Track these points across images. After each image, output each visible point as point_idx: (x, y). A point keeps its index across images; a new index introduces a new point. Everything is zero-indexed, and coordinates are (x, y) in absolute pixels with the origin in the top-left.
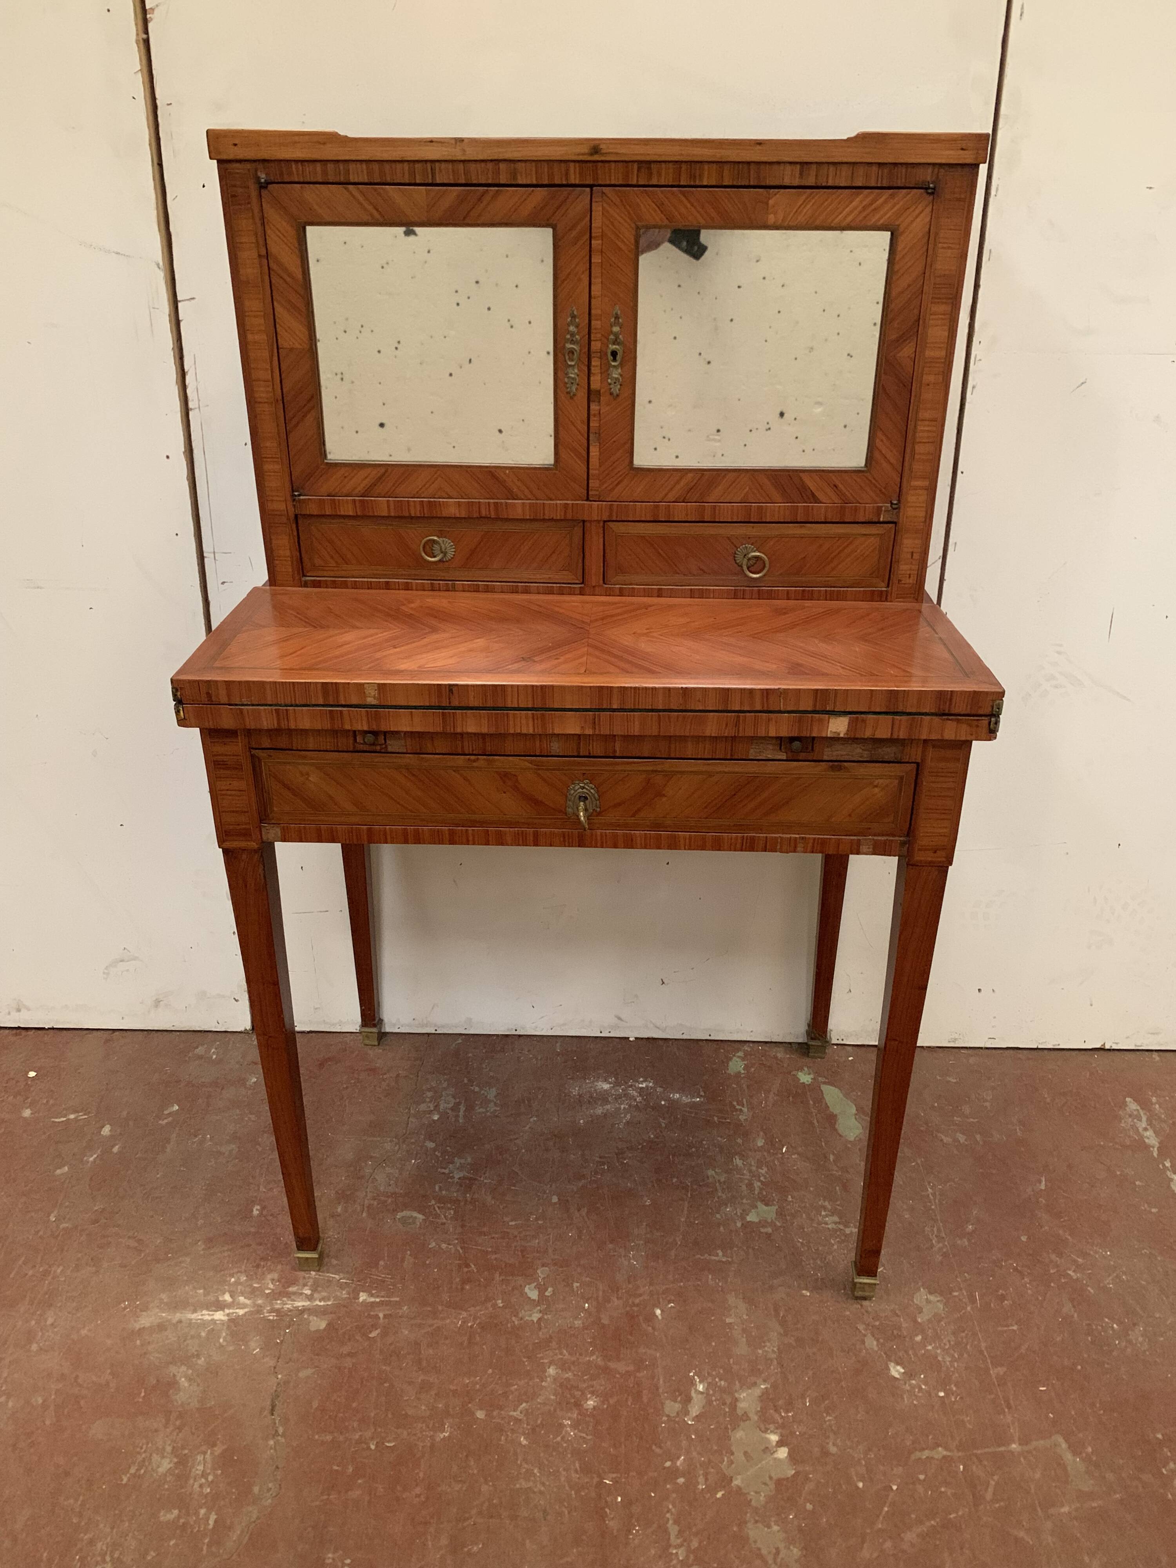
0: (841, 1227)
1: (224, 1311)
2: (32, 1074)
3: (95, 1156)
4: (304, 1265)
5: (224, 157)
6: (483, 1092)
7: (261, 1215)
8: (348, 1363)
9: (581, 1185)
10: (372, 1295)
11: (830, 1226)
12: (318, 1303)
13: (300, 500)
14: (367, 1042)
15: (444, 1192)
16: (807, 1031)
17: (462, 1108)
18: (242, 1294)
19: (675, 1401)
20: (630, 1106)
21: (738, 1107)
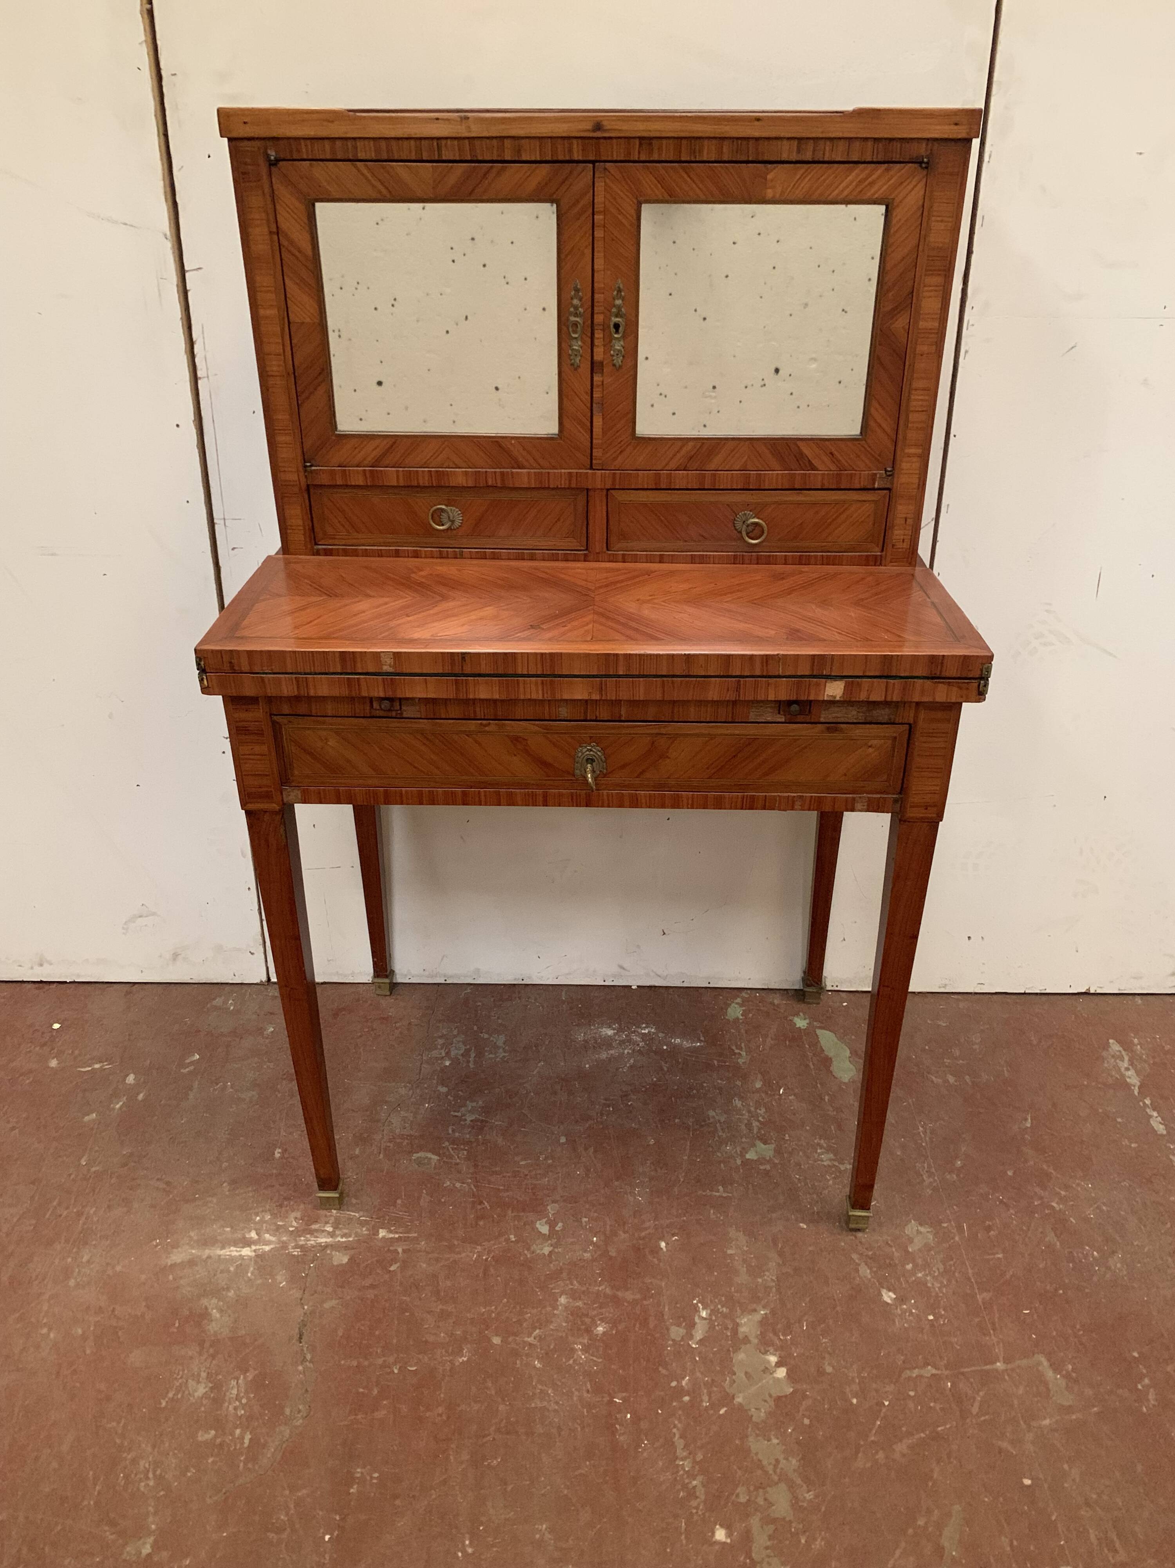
0: (837, 1164)
1: (251, 1247)
2: (56, 1026)
3: (121, 1103)
4: (326, 1204)
5: (234, 135)
6: (492, 1039)
7: (281, 1158)
8: (370, 1294)
9: (587, 1125)
10: (391, 1232)
11: (825, 1163)
12: (339, 1239)
13: (311, 472)
14: (379, 992)
15: (457, 1134)
16: (803, 978)
17: (473, 1055)
18: (267, 1231)
19: (679, 1325)
20: (633, 1050)
21: (737, 1051)
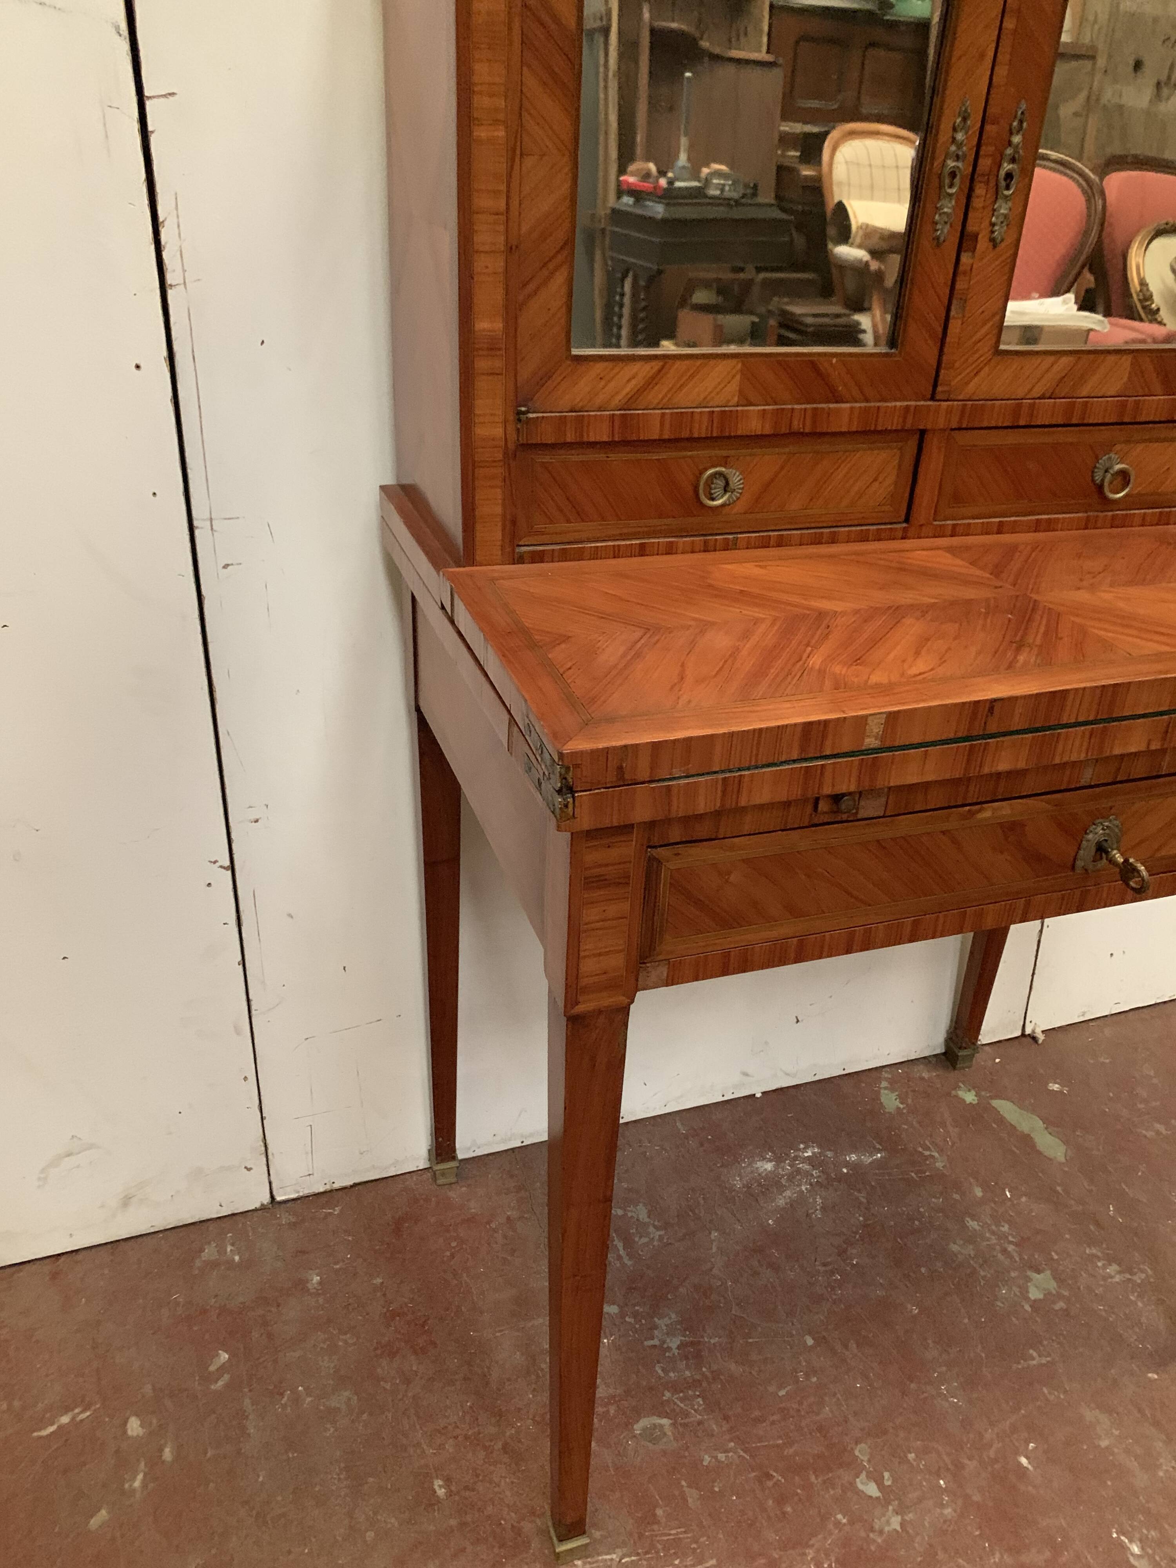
0: (1127, 1275)
3: (140, 1477)
6: (630, 1214)
7: (450, 1494)
9: (825, 1310)
13: (527, 420)
14: (442, 1181)
20: (811, 1184)
